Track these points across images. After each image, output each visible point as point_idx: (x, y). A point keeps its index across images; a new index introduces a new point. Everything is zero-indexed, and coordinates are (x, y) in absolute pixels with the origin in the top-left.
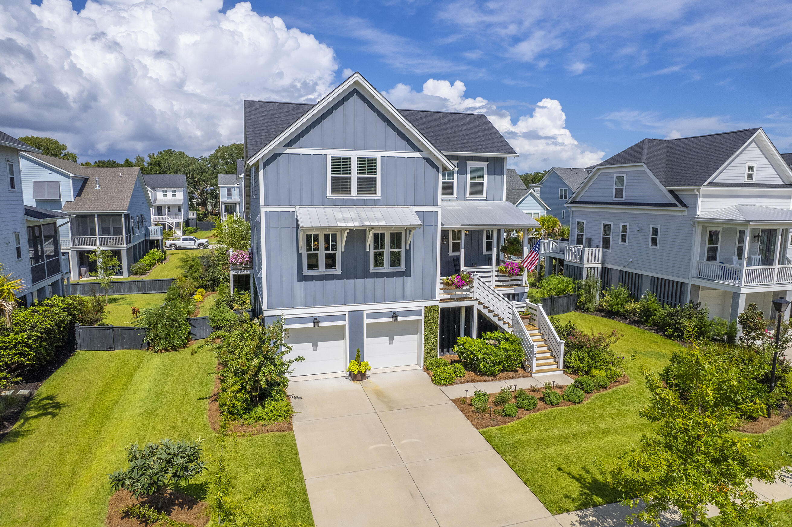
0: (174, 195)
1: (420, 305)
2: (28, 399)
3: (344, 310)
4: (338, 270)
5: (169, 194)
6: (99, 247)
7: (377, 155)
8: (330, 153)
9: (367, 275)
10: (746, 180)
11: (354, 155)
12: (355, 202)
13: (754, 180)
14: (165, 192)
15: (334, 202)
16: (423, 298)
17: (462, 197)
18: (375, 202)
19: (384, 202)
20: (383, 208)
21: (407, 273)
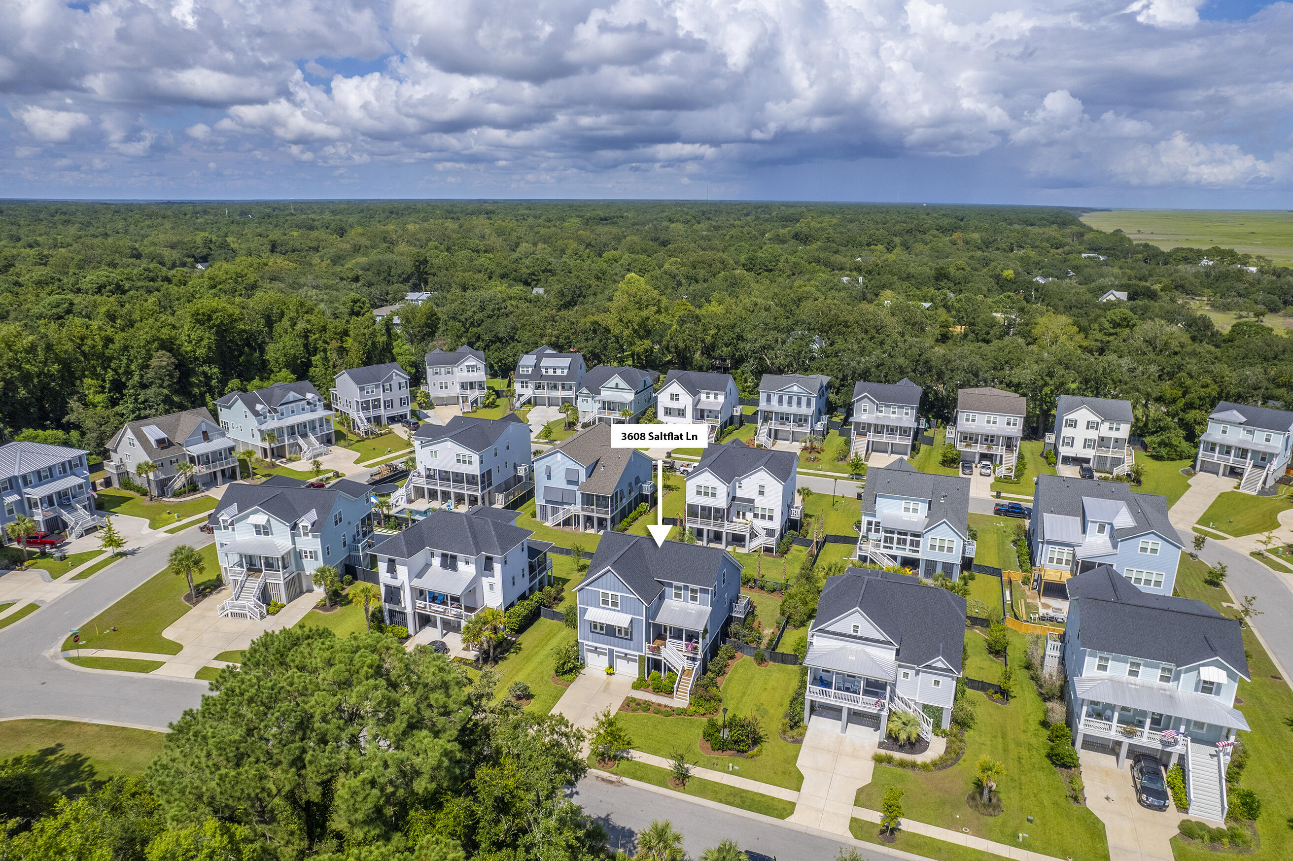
0: (716, 398)
1: (637, 653)
2: (514, 642)
3: (607, 647)
4: (604, 632)
5: (712, 396)
6: (595, 515)
7: (619, 594)
8: (601, 591)
9: (615, 636)
10: (852, 633)
11: (610, 593)
12: (611, 609)
13: (859, 634)
14: (708, 394)
15: (603, 608)
16: (638, 651)
17: (686, 600)
18: (618, 611)
19: (622, 611)
20: (620, 614)
21: (631, 639)
